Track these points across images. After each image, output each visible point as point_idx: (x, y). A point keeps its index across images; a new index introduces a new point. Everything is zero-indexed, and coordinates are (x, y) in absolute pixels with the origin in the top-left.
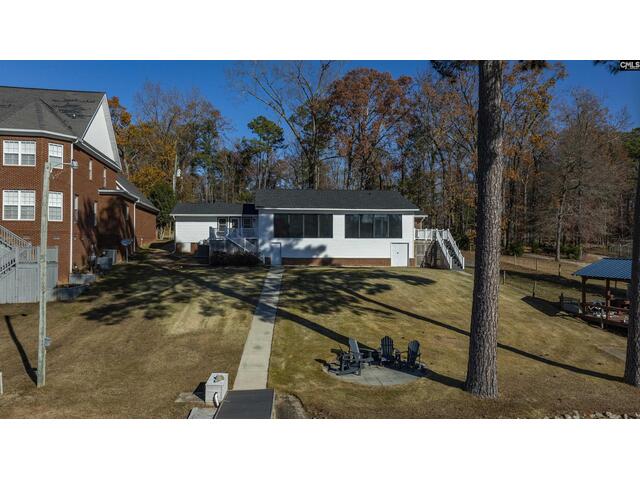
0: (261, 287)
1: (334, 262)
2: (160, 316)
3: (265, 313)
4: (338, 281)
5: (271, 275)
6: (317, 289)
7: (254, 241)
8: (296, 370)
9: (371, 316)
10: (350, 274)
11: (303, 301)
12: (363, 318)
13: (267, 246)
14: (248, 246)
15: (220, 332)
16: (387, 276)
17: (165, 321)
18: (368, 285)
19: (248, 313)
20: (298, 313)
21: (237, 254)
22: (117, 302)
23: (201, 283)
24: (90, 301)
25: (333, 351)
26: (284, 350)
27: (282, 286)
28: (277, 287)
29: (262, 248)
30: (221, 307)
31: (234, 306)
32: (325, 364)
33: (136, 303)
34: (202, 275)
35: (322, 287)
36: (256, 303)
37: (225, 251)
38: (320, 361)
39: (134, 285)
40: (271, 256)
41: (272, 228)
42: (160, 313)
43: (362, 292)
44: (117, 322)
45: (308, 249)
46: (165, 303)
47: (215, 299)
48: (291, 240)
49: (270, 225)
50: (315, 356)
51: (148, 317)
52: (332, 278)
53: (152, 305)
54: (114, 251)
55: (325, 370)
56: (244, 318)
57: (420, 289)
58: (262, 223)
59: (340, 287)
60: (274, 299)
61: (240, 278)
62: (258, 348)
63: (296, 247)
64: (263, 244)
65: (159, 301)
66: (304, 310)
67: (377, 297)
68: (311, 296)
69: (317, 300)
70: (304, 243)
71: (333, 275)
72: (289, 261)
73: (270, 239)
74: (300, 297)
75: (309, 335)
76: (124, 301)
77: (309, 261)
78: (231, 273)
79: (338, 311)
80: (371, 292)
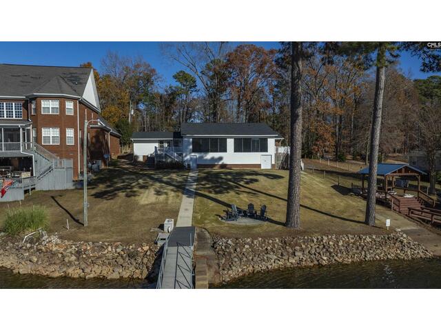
0: (186, 181)
1: (228, 166)
2: (134, 196)
3: (189, 194)
4: (229, 177)
5: (191, 174)
6: (217, 181)
7: (181, 155)
8: (206, 219)
9: (245, 195)
10: (236, 173)
11: (209, 188)
12: (241, 196)
13: (188, 157)
14: (177, 157)
15: (167, 203)
16: (257, 174)
17: (137, 198)
18: (246, 179)
19: (180, 194)
20: (207, 193)
21: (171, 162)
22: (109, 189)
23: (152, 179)
24: (93, 188)
25: (224, 211)
26: (200, 210)
27: (198, 180)
28: (195, 181)
29: (186, 159)
30: (165, 191)
31: (172, 190)
32: (220, 216)
33: (119, 189)
34: (152, 174)
35: (220, 180)
36: (184, 189)
37: (164, 160)
38: (217, 215)
39: (115, 180)
40: (191, 163)
41: (191, 147)
42: (134, 194)
43: (242, 183)
44: (112, 199)
45: (213, 159)
46: (135, 189)
47: (161, 187)
48: (202, 154)
49: (190, 145)
50: (215, 213)
51: (128, 196)
52: (226, 175)
53: (128, 190)
54: (100, 161)
55: (220, 219)
56: (178, 196)
57: (275, 181)
58: (185, 144)
59: (230, 180)
60: (194, 186)
61: (174, 176)
62: (186, 210)
63: (205, 158)
64: (186, 156)
65: (131, 188)
66: (210, 192)
67: (250, 186)
68: (214, 185)
69: (217, 187)
70: (210, 156)
71: (226, 174)
72: (201, 166)
73: (190, 153)
74: (208, 186)
75: (212, 204)
76: (112, 188)
77: (213, 166)
78: (169, 173)
79: (228, 192)
80: (247, 183)
